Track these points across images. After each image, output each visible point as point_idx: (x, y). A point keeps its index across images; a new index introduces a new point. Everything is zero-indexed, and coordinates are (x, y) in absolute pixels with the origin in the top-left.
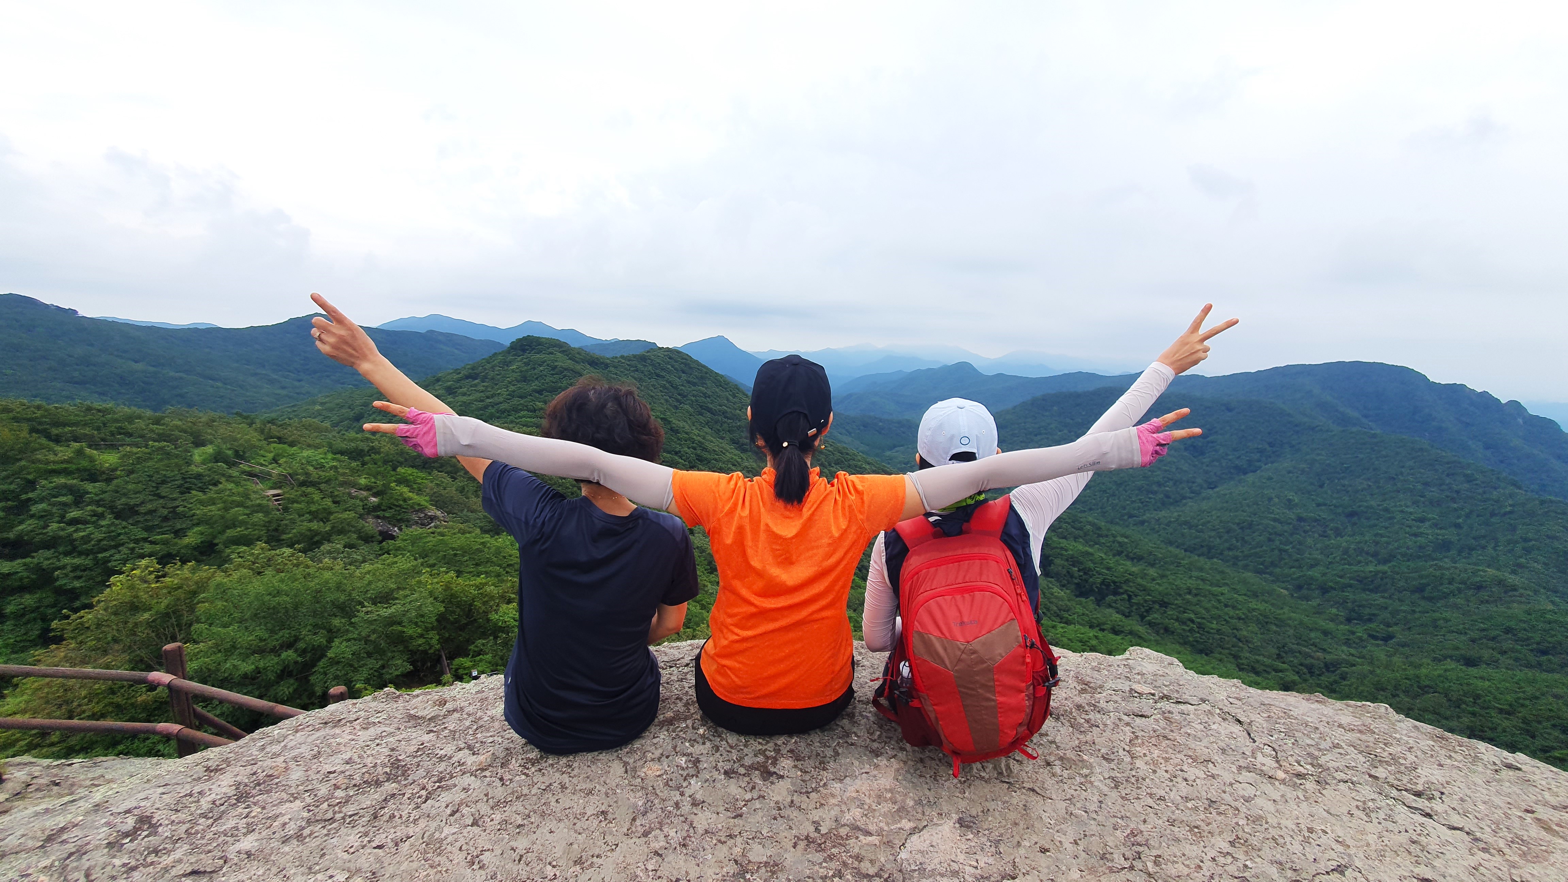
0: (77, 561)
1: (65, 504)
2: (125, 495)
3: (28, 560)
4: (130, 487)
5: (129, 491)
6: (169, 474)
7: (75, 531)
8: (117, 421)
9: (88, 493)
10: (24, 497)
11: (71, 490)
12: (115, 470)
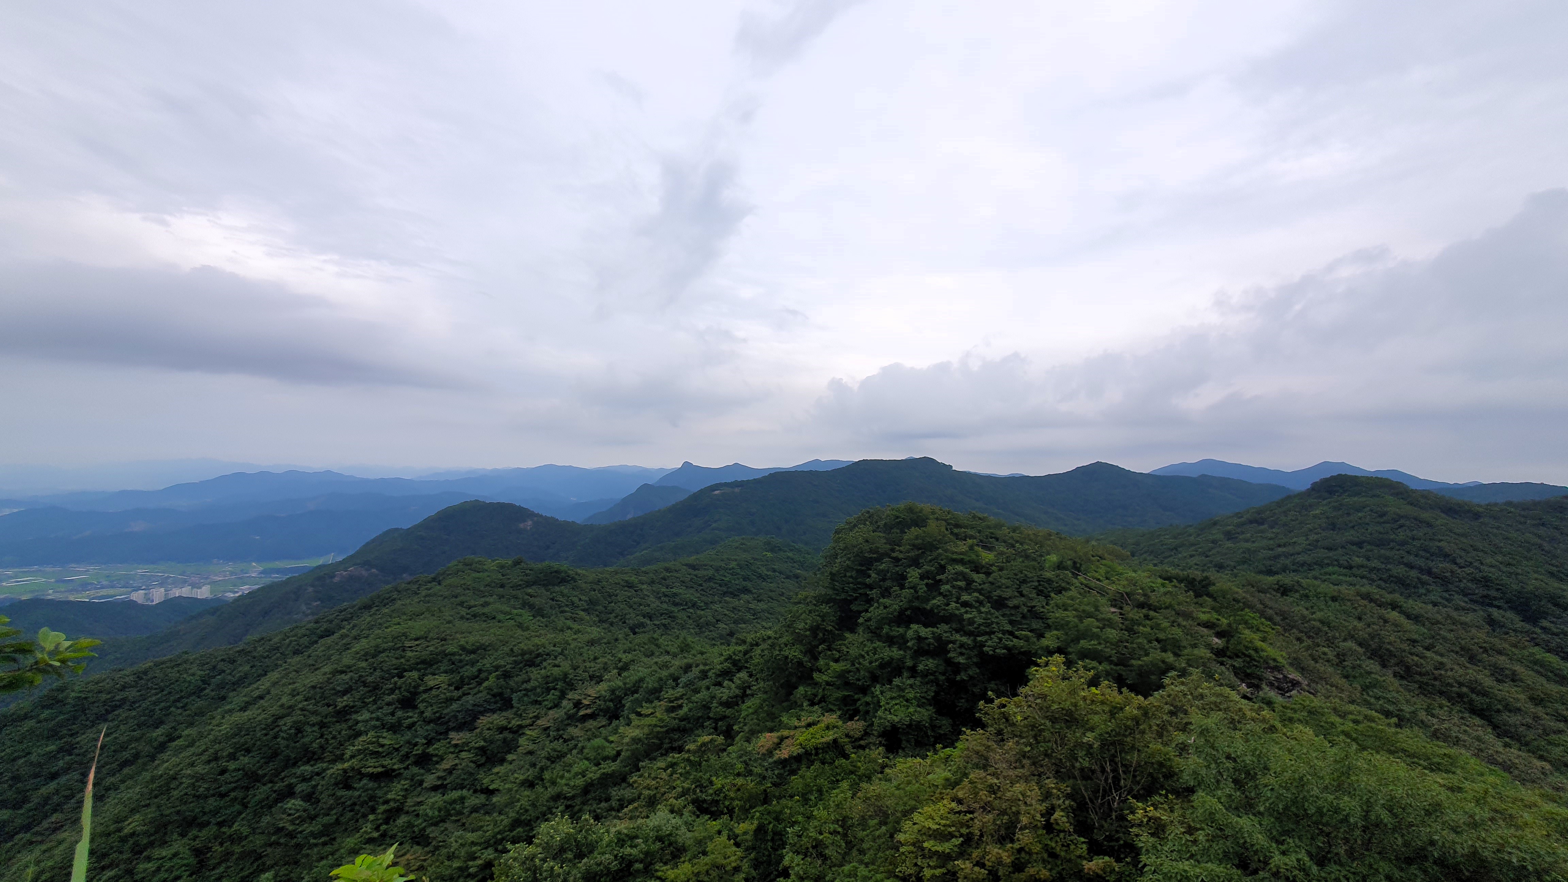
0: (964, 639)
1: (960, 588)
2: (1000, 587)
3: (935, 630)
4: (1003, 581)
5: (1003, 584)
6: (1030, 575)
7: (966, 612)
8: (989, 527)
9: (974, 581)
10: (938, 578)
11: (964, 576)
12: (991, 565)
